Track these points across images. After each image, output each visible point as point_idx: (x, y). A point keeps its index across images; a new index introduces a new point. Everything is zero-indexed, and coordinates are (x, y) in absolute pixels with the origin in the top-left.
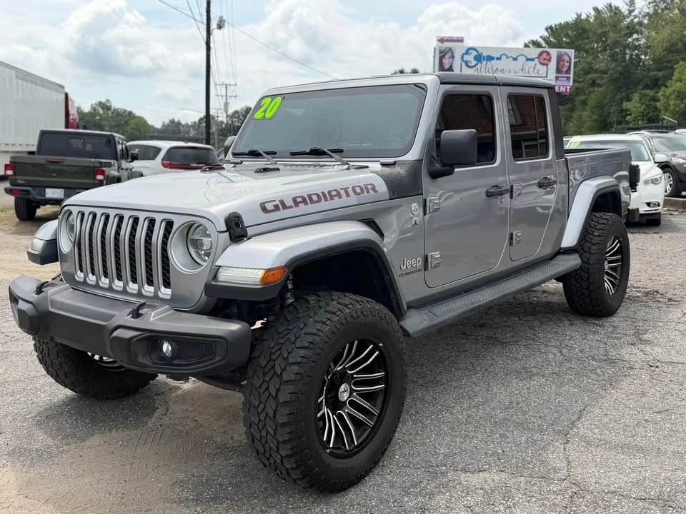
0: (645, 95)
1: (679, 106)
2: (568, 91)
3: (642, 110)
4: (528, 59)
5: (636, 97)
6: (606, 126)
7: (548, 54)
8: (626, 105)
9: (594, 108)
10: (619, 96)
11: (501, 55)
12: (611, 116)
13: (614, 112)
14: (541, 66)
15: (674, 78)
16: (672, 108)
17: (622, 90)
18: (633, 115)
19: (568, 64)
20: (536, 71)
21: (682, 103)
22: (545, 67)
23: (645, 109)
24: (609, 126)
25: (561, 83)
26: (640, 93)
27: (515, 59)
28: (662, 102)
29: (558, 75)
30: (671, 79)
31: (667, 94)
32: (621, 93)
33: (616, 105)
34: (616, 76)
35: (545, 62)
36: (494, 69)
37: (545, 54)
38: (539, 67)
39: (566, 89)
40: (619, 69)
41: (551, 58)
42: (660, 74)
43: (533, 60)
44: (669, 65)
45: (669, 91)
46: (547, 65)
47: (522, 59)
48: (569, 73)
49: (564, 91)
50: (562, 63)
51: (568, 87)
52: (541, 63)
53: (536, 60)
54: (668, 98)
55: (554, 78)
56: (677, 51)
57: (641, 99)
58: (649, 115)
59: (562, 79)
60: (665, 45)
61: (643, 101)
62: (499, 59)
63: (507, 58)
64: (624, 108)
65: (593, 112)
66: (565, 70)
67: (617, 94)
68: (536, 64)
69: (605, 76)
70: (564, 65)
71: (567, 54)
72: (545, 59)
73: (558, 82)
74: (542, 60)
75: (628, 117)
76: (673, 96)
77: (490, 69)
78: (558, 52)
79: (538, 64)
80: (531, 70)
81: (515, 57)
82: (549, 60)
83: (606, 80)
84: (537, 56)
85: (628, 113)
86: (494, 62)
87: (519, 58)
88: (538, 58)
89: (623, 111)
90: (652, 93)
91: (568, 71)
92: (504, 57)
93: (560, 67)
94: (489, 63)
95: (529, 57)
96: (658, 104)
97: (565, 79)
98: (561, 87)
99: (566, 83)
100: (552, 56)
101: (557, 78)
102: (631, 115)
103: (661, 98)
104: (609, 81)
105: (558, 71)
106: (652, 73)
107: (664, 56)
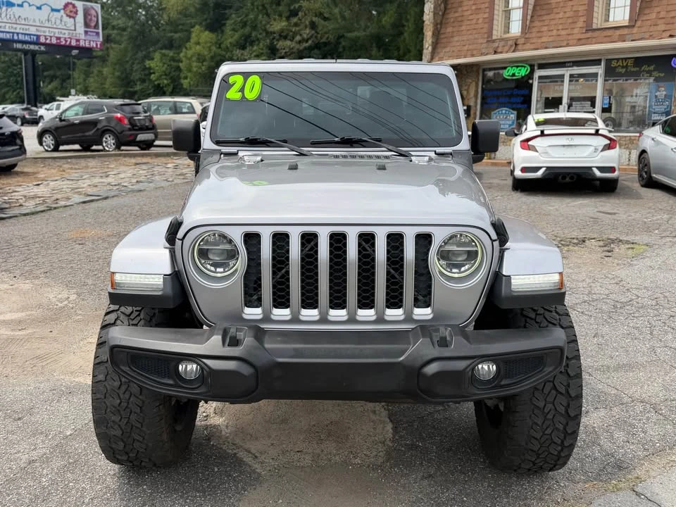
0: (164, 55)
1: (201, 68)
2: (99, 46)
3: (164, 69)
4: (53, 10)
5: (157, 56)
6: (129, 83)
7: (74, 6)
8: (148, 63)
9: (116, 64)
10: (140, 55)
11: (23, 3)
12: (134, 74)
13: (136, 70)
14: (68, 18)
15: (192, 41)
16: (195, 69)
17: (142, 49)
18: (157, 74)
19: (95, 19)
20: (63, 23)
21: (203, 65)
22: (72, 20)
23: (167, 69)
24: (132, 83)
25: (91, 38)
26: (160, 53)
27: (39, 8)
28: (184, 63)
29: (87, 29)
30: (190, 42)
31: (189, 56)
32: (142, 51)
33: (139, 63)
34: (135, 34)
35: (72, 14)
36: (17, 17)
37: (71, 6)
38: (66, 19)
39: (97, 45)
40: (137, 27)
41: (77, 11)
42: (177, 36)
43: (58, 11)
44: (185, 28)
45: (190, 53)
46: (74, 18)
47: (46, 10)
48: (98, 29)
49: (95, 46)
50: (89, 17)
51: (99, 43)
52: (67, 15)
53: (62, 11)
54: (190, 59)
55: (83, 33)
56: (190, 16)
57: (161, 59)
58: (171, 75)
59: (91, 34)
60: (179, 8)
61: (164, 61)
62: (21, 6)
63: (30, 5)
64: (147, 66)
65: (114, 69)
66: (93, 24)
67: (137, 52)
68: (62, 16)
69: (125, 33)
70: (91, 20)
71: (94, 9)
72: (71, 12)
73: (88, 37)
74: (68, 12)
75: (153, 75)
76: (194, 59)
77: (12, 17)
78: (84, 5)
79: (64, 16)
80: (58, 22)
81: (39, 6)
82: (76, 13)
83: (125, 38)
84: (62, 7)
85: (152, 71)
86: (15, 9)
87: (43, 7)
88: (64, 9)
89: (145, 69)
90: (171, 53)
91: (96, 26)
92: (25, 4)
93: (88, 21)
94: (9, 10)
95: (54, 7)
96: (181, 64)
97: (95, 34)
98: (92, 42)
99: (95, 38)
100: (78, 9)
101: (86, 32)
102: (154, 73)
103: (184, 59)
104: (129, 39)
105: (87, 25)
106: (170, 35)
107: (179, 19)
